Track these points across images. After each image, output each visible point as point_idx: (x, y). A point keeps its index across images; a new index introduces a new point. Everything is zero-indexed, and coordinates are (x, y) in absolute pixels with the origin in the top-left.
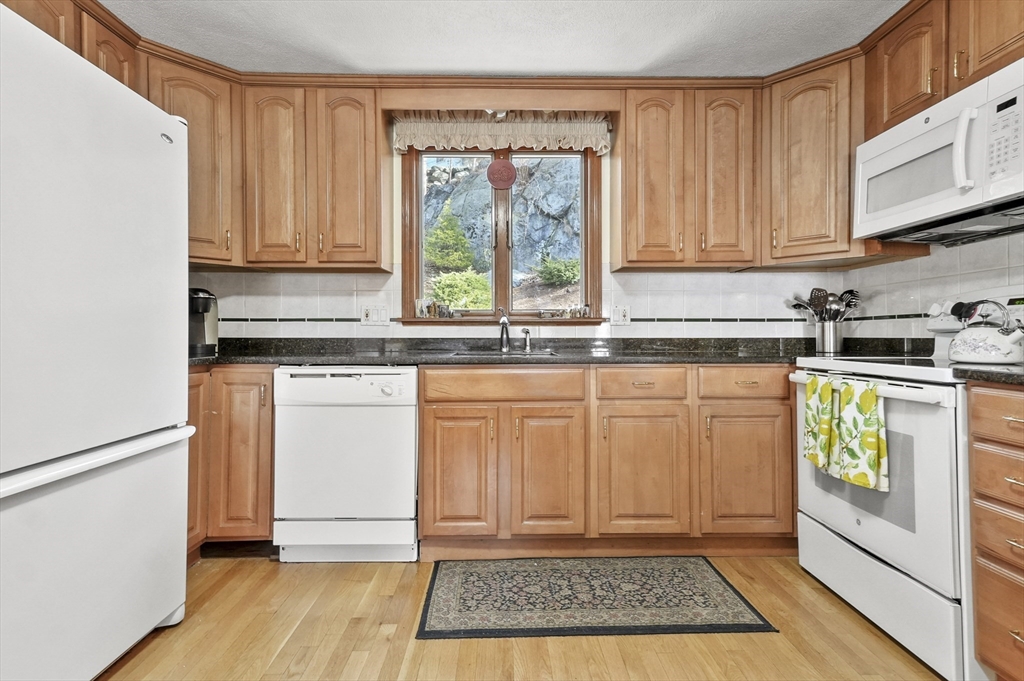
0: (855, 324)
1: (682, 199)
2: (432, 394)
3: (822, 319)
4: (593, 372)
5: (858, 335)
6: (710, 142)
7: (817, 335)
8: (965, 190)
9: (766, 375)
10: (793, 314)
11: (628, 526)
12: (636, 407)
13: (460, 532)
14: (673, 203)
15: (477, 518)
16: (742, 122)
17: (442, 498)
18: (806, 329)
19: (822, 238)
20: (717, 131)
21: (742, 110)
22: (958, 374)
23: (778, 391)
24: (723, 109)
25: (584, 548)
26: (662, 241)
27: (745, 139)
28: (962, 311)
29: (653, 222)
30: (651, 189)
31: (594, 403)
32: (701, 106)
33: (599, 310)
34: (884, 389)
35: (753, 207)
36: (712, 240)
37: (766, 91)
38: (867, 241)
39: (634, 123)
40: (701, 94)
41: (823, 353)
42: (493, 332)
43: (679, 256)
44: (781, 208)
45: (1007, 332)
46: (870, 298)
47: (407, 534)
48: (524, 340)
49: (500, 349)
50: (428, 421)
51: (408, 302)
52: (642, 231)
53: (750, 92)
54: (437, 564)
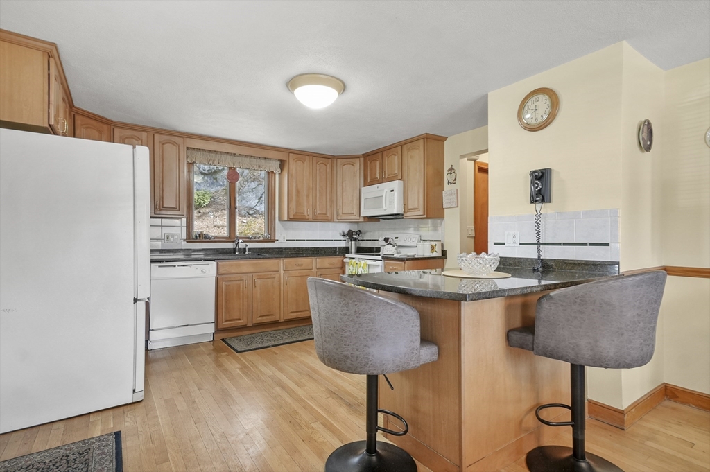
0: (361, 242)
1: (308, 196)
2: (220, 272)
3: (351, 240)
4: (282, 261)
5: (361, 246)
6: (318, 176)
7: (350, 246)
8: (385, 210)
9: (336, 260)
10: (342, 238)
11: (294, 316)
12: (297, 273)
13: (233, 325)
14: (305, 197)
15: (239, 319)
16: (328, 170)
17: (225, 313)
18: (346, 244)
19: (352, 214)
20: (320, 173)
21: (328, 165)
22: (383, 257)
23: (340, 265)
24: (322, 165)
25: (278, 326)
26: (302, 211)
28: (386, 240)
29: (299, 204)
30: (298, 192)
31: (282, 272)
32: (315, 162)
33: (274, 237)
34: (368, 262)
35: (331, 200)
36: (318, 212)
37: (335, 160)
38: (364, 217)
39: (292, 165)
41: (351, 252)
43: (307, 218)
44: (340, 203)
45: (394, 246)
47: (211, 329)
48: (245, 249)
49: (234, 253)
50: (220, 283)
51: (189, 232)
52: (295, 207)
53: (330, 160)
54: (223, 340)
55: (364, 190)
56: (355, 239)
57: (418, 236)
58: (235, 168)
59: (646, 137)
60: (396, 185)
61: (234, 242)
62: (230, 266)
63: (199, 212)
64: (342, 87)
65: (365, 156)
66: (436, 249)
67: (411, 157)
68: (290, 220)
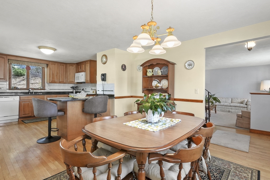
0: (78, 90)
2: (21, 99)
4: (45, 96)
8: (80, 81)
9: (66, 95)
10: (71, 89)
14: (56, 76)
15: (29, 114)
17: (23, 112)
18: (73, 90)
19: (72, 81)
20: (61, 68)
21: (64, 66)
24: (62, 66)
26: (54, 80)
27: (65, 69)
29: (53, 78)
30: (53, 74)
31: (45, 99)
32: (59, 65)
33: (45, 88)
35: (65, 77)
36: (61, 81)
37: (67, 65)
38: (76, 82)
39: (50, 66)
40: (59, 64)
41: (74, 93)
42: (27, 91)
43: (56, 82)
44: (69, 78)
46: (79, 87)
47: (17, 117)
48: (33, 92)
49: (28, 93)
50: (21, 103)
51: (10, 86)
52: (52, 79)
53: (65, 65)
54: (22, 121)
55: (76, 74)
56: (75, 89)
57: (91, 88)
58: (29, 66)
59: (124, 68)
60: (83, 73)
61: (28, 90)
62: (25, 97)
63: (24, 77)
64: (55, 50)
65: (76, 63)
66: (94, 92)
67: (87, 66)
68: (50, 83)
